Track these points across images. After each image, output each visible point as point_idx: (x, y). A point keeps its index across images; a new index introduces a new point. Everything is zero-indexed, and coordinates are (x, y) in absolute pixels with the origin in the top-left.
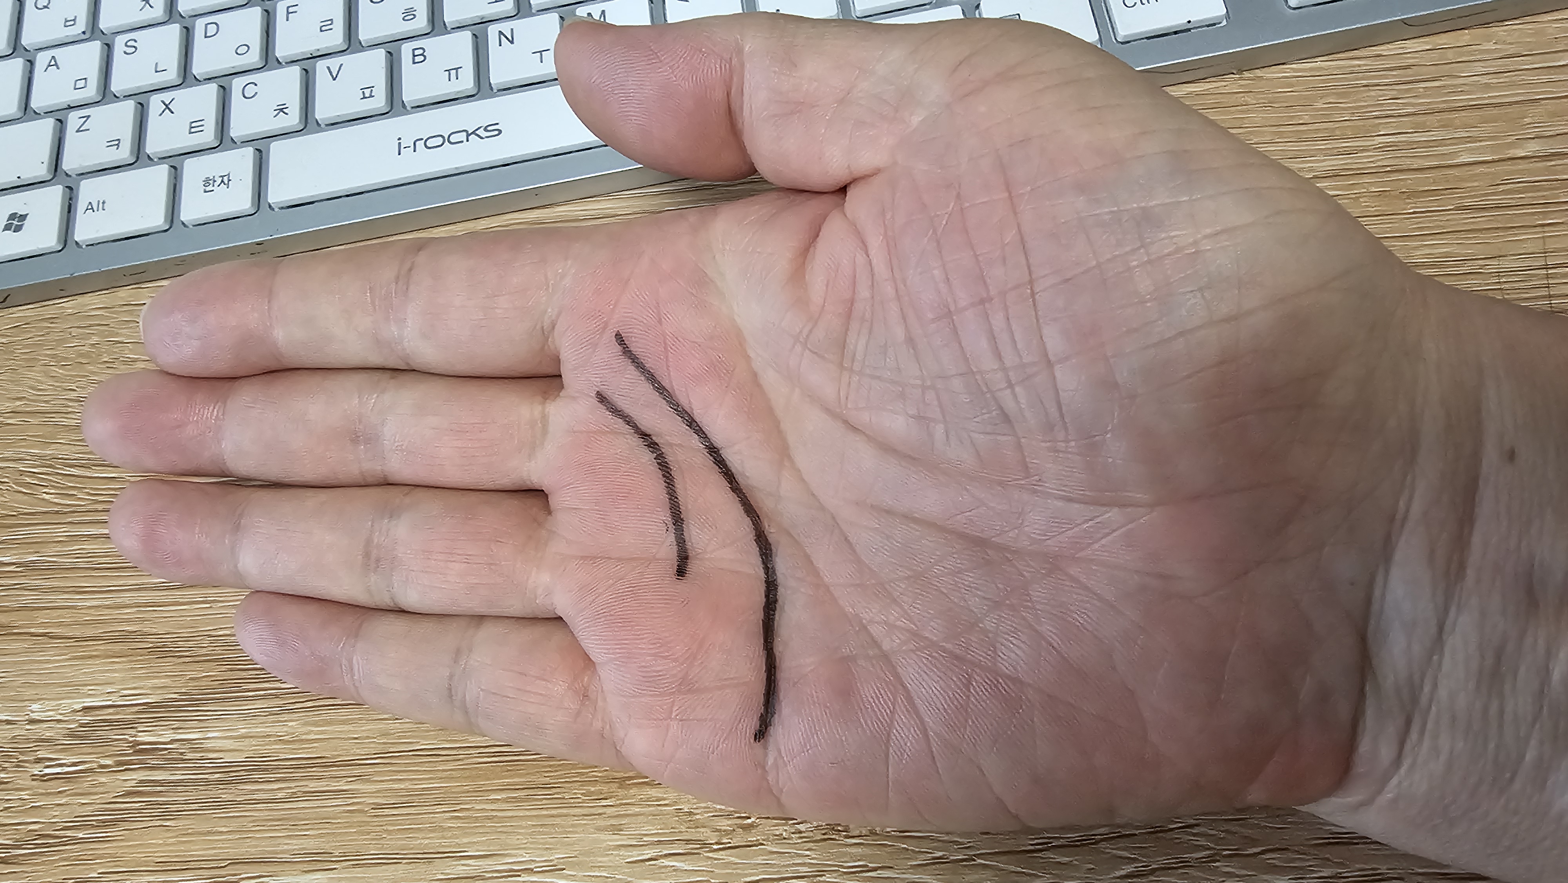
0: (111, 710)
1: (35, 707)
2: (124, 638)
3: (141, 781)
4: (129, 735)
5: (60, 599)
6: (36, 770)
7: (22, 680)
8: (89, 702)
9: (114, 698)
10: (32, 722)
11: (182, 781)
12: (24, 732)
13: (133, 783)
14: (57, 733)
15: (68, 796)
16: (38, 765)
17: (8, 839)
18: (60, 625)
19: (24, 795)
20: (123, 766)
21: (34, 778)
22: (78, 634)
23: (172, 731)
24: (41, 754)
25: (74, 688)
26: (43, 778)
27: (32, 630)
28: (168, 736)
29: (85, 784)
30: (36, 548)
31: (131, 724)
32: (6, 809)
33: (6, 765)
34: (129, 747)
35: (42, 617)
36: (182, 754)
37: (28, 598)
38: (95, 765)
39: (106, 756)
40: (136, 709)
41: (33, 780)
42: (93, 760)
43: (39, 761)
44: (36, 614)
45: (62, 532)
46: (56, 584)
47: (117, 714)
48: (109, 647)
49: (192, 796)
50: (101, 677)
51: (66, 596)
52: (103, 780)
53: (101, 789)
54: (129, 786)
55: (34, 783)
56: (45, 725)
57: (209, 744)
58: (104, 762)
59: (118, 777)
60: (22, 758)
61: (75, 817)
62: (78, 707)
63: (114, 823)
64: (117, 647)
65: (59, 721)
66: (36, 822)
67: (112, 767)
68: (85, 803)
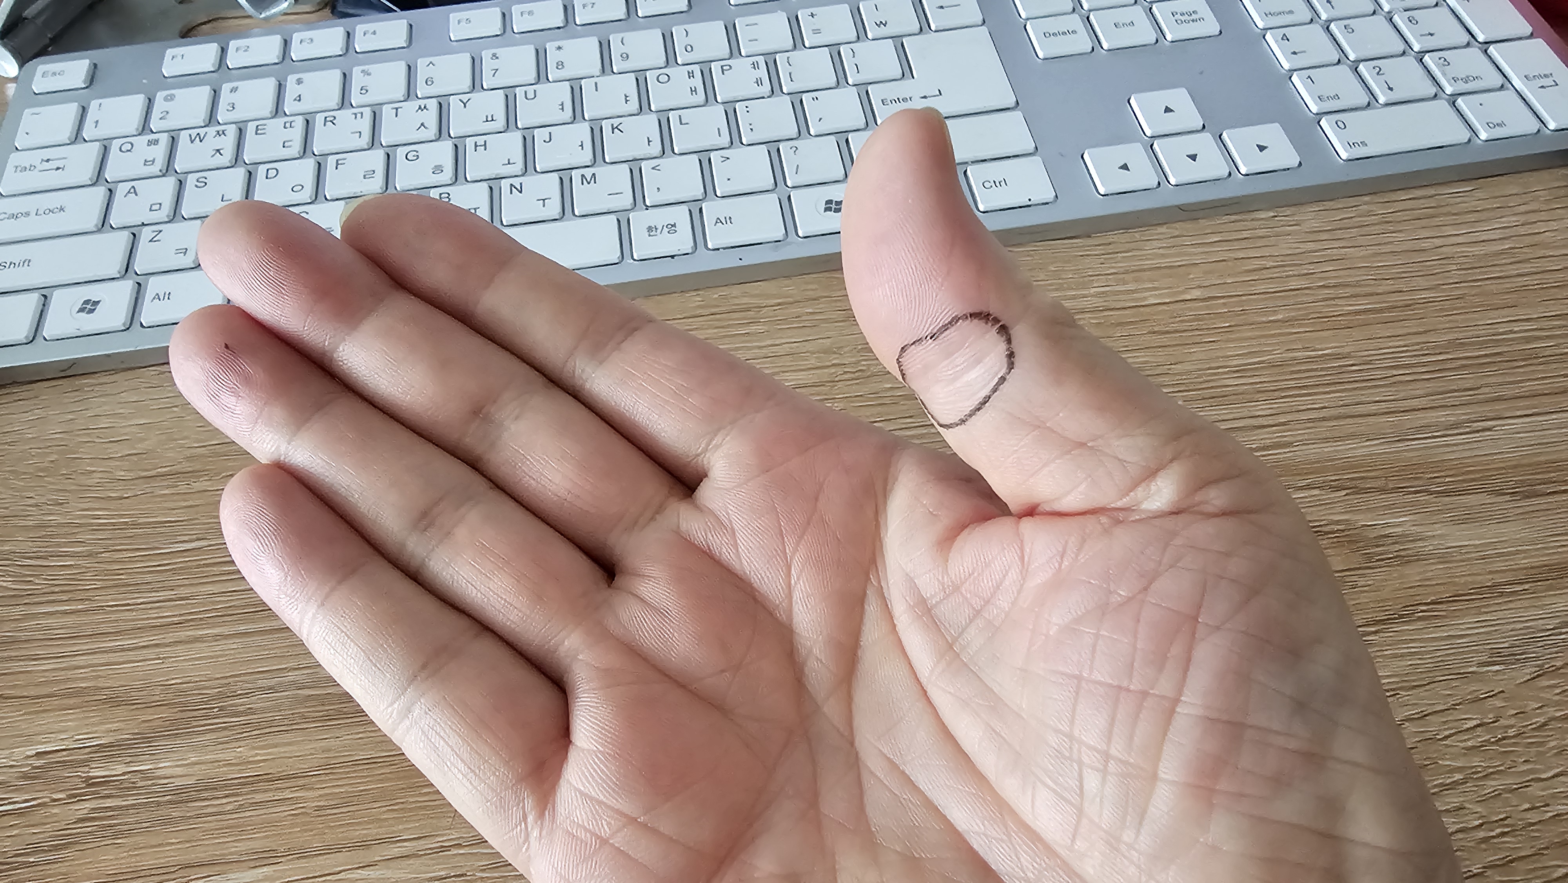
0: (64, 753)
2: (79, 693)
3: (93, 809)
4: (83, 772)
8: (42, 748)
9: (67, 743)
11: (134, 805)
13: (86, 811)
14: (10, 777)
15: (22, 827)
18: (15, 687)
20: (75, 797)
22: (32, 693)
23: (125, 765)
25: (29, 739)
28: (120, 769)
29: (35, 818)
31: (84, 763)
34: (81, 782)
36: (133, 783)
38: (47, 800)
39: (57, 792)
40: (90, 750)
42: (45, 796)
45: (17, 611)
47: (71, 755)
48: (64, 701)
49: (143, 816)
50: (56, 727)
52: (55, 811)
53: (53, 819)
54: (82, 814)
57: (159, 773)
58: (55, 796)
59: (70, 808)
61: (29, 845)
62: (32, 753)
63: (65, 846)
64: (72, 701)
65: (12, 766)
67: (65, 800)
68: (34, 833)
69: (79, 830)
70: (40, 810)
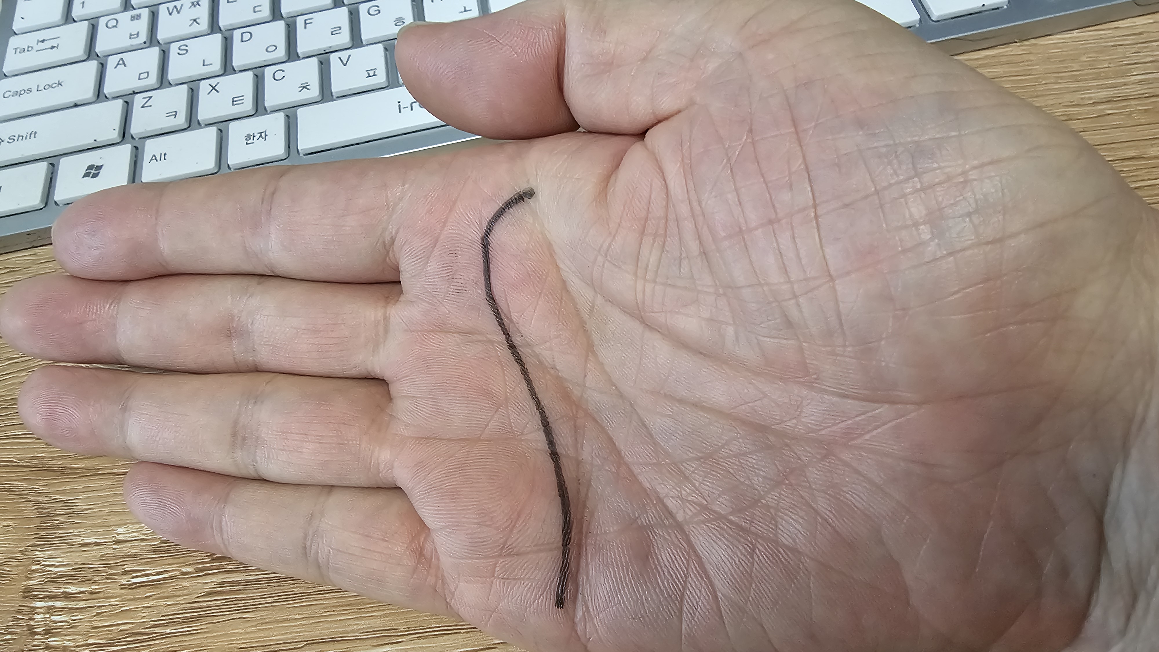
1: (120, 530)
3: (220, 583)
6: (125, 580)
7: (108, 510)
10: (118, 542)
11: (256, 580)
12: (112, 551)
13: (213, 584)
14: (141, 550)
15: (155, 599)
16: (124, 577)
17: (101, 639)
19: (114, 601)
20: (202, 571)
21: (122, 587)
24: (127, 568)
26: (131, 587)
32: (98, 614)
33: (97, 578)
34: (207, 556)
38: (177, 573)
39: (186, 565)
41: (122, 589)
42: (175, 569)
43: (126, 573)
49: (268, 591)
52: (185, 584)
53: (185, 592)
54: (208, 588)
55: (123, 591)
56: (129, 544)
58: (184, 570)
59: (199, 581)
60: (111, 572)
61: (162, 616)
63: (198, 618)
65: (142, 540)
66: (126, 624)
67: (194, 573)
68: (169, 605)
69: (209, 603)
70: (171, 583)
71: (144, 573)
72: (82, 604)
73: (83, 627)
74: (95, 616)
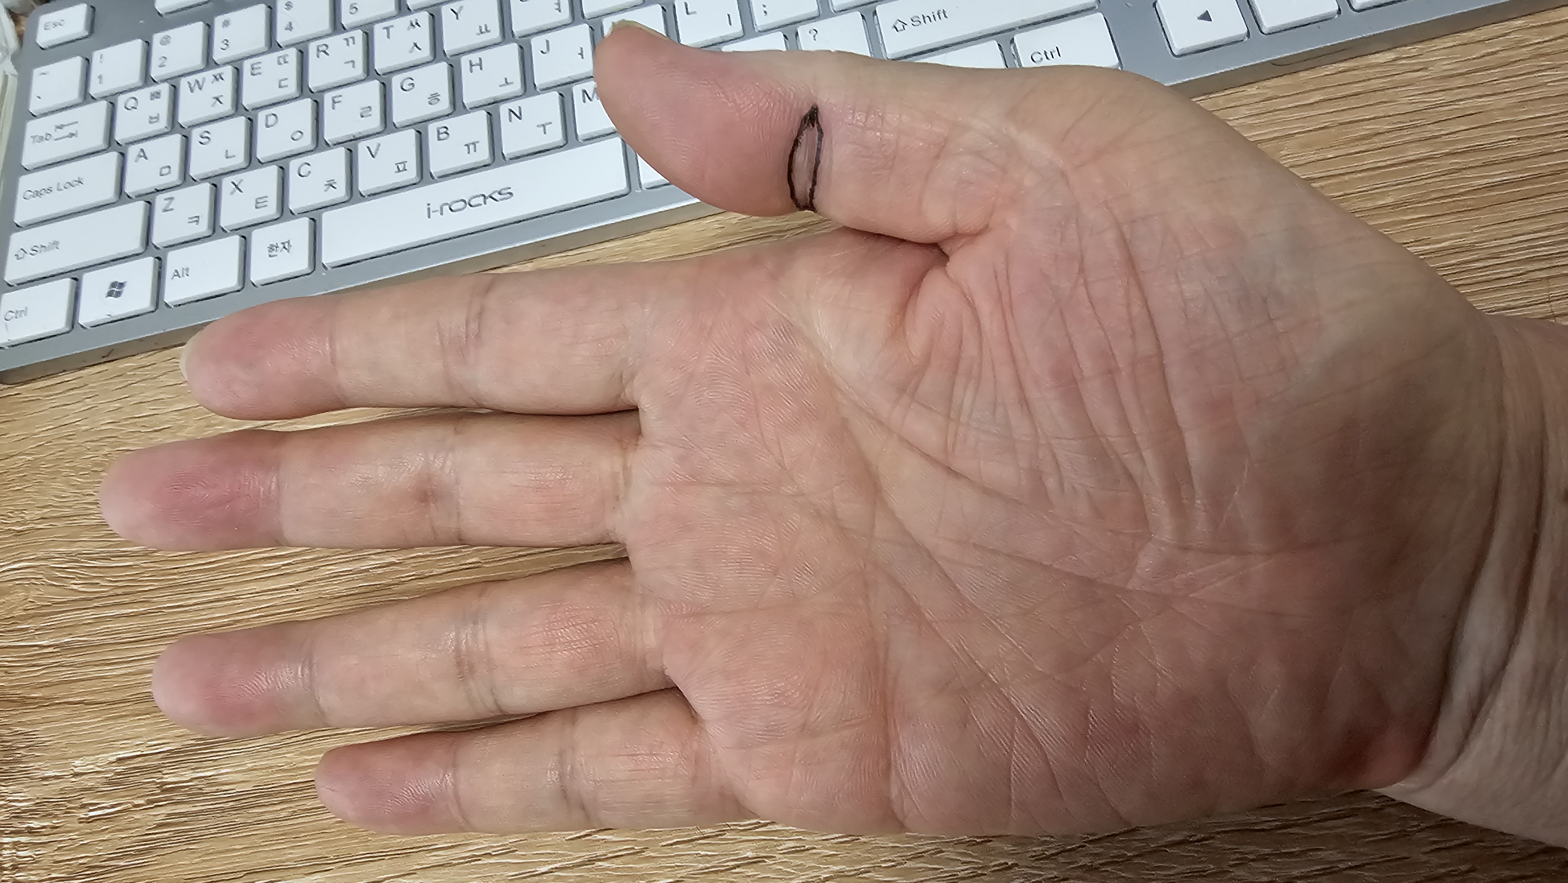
0: (140, 759)
1: (77, 762)
3: (169, 815)
4: (157, 778)
5: (92, 671)
6: (82, 814)
7: (65, 741)
8: (122, 754)
9: (142, 749)
10: (76, 775)
11: (202, 811)
12: (70, 785)
13: (163, 817)
14: (98, 782)
15: (110, 832)
16: (83, 810)
17: (63, 873)
18: (93, 692)
19: (73, 835)
20: (154, 803)
21: (81, 821)
22: (109, 699)
23: (192, 771)
24: (85, 801)
25: (109, 744)
26: (89, 820)
27: (71, 700)
28: (190, 775)
29: (122, 823)
30: (68, 631)
31: (157, 769)
32: (59, 848)
33: (57, 813)
34: (157, 787)
35: (78, 688)
36: (200, 789)
37: (65, 673)
38: (130, 805)
39: (139, 797)
40: (161, 756)
42: (127, 802)
43: (84, 806)
44: (73, 686)
45: (89, 615)
46: (88, 659)
47: (146, 761)
48: (136, 707)
49: (211, 822)
50: (130, 732)
51: (97, 669)
52: (137, 817)
53: (137, 825)
54: (159, 820)
55: (82, 825)
56: (86, 777)
57: (222, 779)
58: (136, 802)
59: (149, 813)
60: (70, 805)
61: (117, 849)
62: (113, 759)
63: (148, 851)
64: (142, 707)
65: (98, 772)
66: (84, 857)
67: (144, 805)
68: (122, 838)
69: (157, 836)
70: (126, 815)
71: (99, 806)
72: (44, 839)
73: (46, 861)
74: (56, 850)
